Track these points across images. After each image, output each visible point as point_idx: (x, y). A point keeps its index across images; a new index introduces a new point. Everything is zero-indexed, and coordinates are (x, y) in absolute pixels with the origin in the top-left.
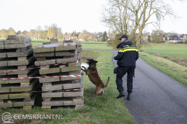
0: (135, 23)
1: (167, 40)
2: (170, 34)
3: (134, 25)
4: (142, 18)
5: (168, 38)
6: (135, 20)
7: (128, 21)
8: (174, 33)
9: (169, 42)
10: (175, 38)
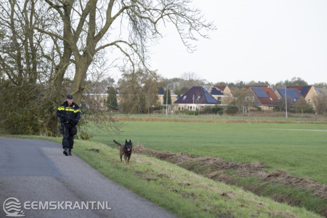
0: (61, 43)
1: (170, 102)
2: (178, 84)
3: (59, 52)
4: (86, 27)
5: (174, 97)
6: (62, 34)
7: (38, 37)
8: (191, 81)
9: (176, 108)
10: (196, 97)
